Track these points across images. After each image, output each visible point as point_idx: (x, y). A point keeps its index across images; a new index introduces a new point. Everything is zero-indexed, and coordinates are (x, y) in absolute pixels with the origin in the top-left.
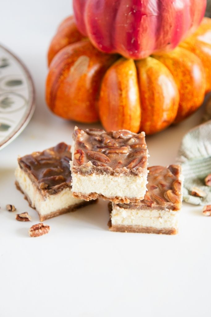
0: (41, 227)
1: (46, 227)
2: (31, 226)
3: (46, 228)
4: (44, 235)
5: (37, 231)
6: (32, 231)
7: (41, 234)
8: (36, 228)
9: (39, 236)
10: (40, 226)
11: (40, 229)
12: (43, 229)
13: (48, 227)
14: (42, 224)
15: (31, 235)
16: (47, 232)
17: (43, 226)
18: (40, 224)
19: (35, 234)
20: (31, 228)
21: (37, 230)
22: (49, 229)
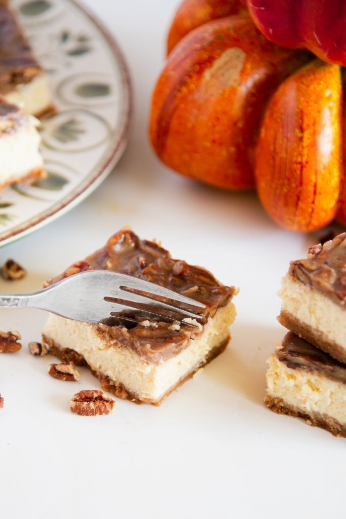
0: (96, 398)
1: (107, 401)
2: (78, 391)
3: (107, 404)
4: (98, 416)
5: (86, 403)
6: (75, 400)
7: (93, 413)
8: (85, 397)
9: (87, 415)
10: (95, 395)
11: (94, 401)
12: (98, 403)
13: (112, 402)
14: (102, 393)
15: (71, 408)
16: (107, 412)
17: (100, 398)
18: (96, 391)
19: (80, 410)
20: (75, 395)
21: (87, 401)
22: (112, 407)
